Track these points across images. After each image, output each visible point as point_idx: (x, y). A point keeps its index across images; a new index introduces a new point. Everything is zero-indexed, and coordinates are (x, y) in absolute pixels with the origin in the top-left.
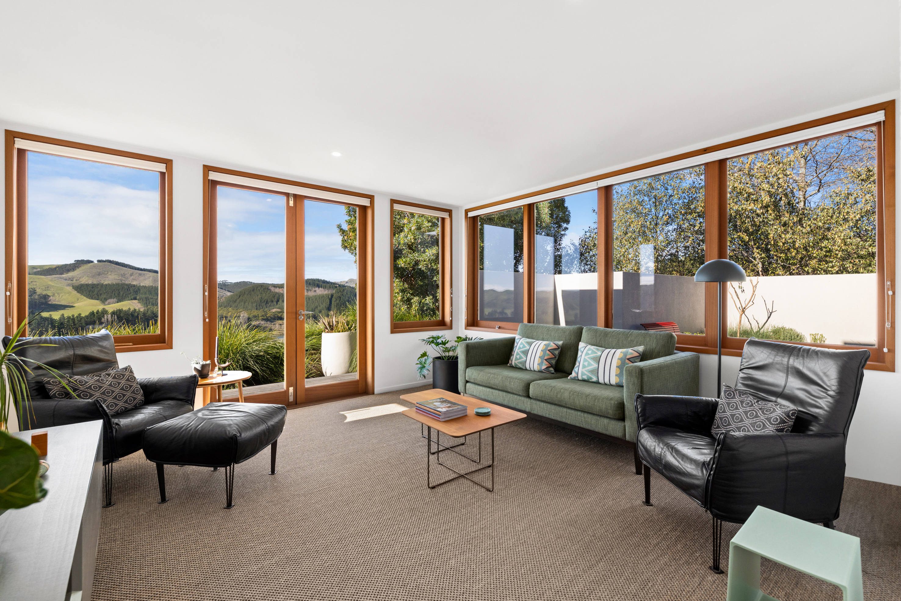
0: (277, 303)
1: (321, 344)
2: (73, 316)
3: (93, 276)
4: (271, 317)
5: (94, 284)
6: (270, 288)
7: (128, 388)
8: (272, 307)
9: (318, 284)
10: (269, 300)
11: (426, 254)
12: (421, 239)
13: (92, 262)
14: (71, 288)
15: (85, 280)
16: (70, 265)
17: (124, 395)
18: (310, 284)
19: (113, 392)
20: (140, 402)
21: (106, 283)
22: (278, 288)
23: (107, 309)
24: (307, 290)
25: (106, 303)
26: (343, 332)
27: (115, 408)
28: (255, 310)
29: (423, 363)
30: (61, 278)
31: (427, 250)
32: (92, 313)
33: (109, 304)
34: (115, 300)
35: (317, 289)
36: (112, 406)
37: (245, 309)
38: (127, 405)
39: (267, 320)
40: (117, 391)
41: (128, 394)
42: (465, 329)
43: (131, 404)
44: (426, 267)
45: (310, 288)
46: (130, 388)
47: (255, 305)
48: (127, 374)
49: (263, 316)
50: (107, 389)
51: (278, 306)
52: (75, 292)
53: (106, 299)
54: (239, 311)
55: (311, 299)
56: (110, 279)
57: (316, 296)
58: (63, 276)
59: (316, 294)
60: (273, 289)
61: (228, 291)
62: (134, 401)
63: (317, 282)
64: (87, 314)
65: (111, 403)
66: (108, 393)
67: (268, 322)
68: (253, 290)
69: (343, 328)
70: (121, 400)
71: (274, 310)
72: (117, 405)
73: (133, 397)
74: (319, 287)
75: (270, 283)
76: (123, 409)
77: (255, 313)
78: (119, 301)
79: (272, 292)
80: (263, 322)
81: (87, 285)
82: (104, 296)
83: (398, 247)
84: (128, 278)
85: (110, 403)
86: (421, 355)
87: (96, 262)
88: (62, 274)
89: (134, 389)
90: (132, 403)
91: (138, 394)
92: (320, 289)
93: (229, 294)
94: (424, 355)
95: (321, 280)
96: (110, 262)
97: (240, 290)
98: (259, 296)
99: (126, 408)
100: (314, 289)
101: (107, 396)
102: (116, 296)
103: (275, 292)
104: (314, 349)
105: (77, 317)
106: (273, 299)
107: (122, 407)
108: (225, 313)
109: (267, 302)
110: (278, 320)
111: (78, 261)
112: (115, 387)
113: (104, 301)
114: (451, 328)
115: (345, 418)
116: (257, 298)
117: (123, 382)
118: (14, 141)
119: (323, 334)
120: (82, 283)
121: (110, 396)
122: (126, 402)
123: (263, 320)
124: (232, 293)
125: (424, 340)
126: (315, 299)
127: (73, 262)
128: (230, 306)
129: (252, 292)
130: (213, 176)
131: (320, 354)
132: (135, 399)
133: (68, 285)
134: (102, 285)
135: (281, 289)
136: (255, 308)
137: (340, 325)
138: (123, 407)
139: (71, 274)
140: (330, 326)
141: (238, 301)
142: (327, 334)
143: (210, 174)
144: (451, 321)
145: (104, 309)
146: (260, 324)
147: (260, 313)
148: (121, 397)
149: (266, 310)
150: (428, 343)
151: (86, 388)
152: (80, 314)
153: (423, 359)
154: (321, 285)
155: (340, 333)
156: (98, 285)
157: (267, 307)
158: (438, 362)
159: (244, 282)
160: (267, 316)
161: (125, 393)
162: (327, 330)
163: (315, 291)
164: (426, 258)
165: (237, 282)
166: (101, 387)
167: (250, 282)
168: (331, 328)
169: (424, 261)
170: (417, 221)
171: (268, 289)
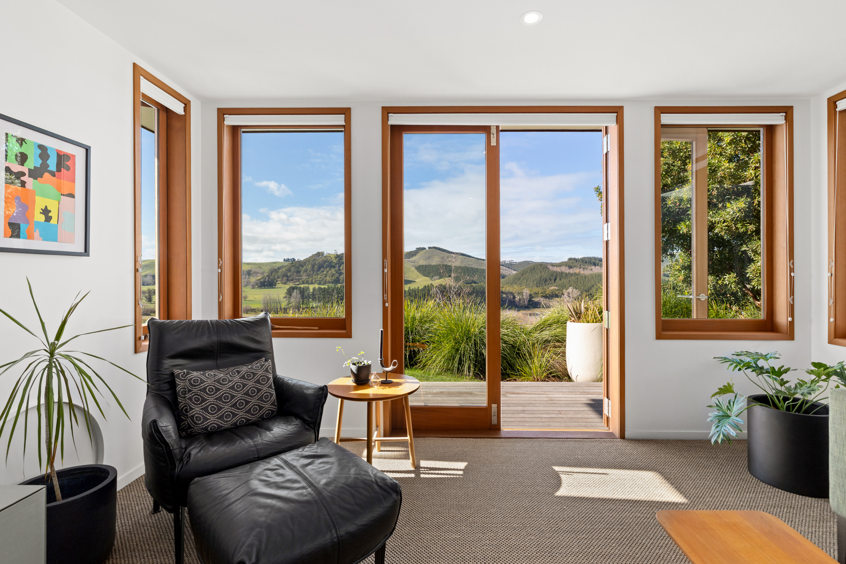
0: (555, 281)
1: (566, 335)
2: (415, 288)
3: (426, 259)
4: (549, 295)
5: (426, 265)
6: (549, 267)
7: (255, 392)
8: (551, 285)
9: (594, 262)
10: (547, 278)
11: (728, 210)
12: (717, 188)
13: (425, 249)
14: (414, 268)
15: (422, 262)
16: (414, 251)
17: (247, 402)
18: (586, 262)
19: (233, 397)
20: (269, 413)
21: (433, 264)
22: (555, 267)
23: (433, 284)
24: (583, 268)
25: (433, 279)
26: (593, 322)
27: (232, 419)
28: (536, 288)
29: (724, 408)
30: (409, 261)
31: (728, 205)
32: (425, 287)
33: (434, 280)
34: (438, 277)
35: (593, 267)
36: (228, 416)
37: (527, 286)
38: (249, 416)
39: (546, 297)
40: (239, 396)
41: (254, 401)
42: (830, 342)
43: (255, 414)
44: (727, 230)
45: (587, 267)
46: (258, 392)
47: (535, 282)
48: (260, 373)
49: (542, 293)
50: (225, 393)
51: (555, 284)
52: (416, 271)
53: (433, 277)
54: (522, 288)
55: (587, 278)
56: (435, 261)
57: (592, 274)
58: (410, 259)
59: (592, 273)
60: (551, 268)
61: (514, 270)
62: (259, 411)
63: (593, 261)
64: (422, 287)
65: (227, 412)
66: (226, 398)
67: (547, 299)
68: (534, 269)
69: (593, 317)
70: (243, 408)
71: (552, 288)
72: (235, 415)
73: (259, 406)
74: (595, 266)
75: (548, 262)
76: (243, 421)
77: (536, 290)
78: (441, 277)
79: (551, 270)
80: (542, 299)
81: (423, 266)
82: (432, 274)
83: (680, 205)
84: (445, 260)
85: (225, 412)
86: (720, 389)
87: (427, 249)
88: (409, 258)
89: (263, 395)
90: (257, 414)
91: (266, 402)
92: (597, 267)
93: (514, 272)
94: (726, 389)
95: (598, 258)
96: (435, 248)
97: (523, 269)
98: (539, 275)
99: (248, 420)
100: (590, 268)
101: (223, 402)
102: (439, 274)
103: (553, 271)
104: (558, 341)
105: (417, 289)
106: (551, 277)
107: (242, 418)
108: (511, 289)
109: (546, 280)
110: (555, 297)
111: (418, 248)
112: (237, 391)
113: (432, 278)
114: (790, 336)
115: (558, 484)
116: (537, 277)
117: (251, 383)
118: (224, 118)
119: (568, 323)
120: (420, 264)
121: (228, 402)
122: (248, 412)
123: (542, 296)
124: (517, 272)
125: (725, 360)
126: (591, 278)
127: (415, 249)
128: (515, 283)
129: (533, 271)
130: (395, 120)
131: (565, 347)
132: (261, 408)
133: (413, 266)
134: (430, 266)
135: (558, 268)
136: (536, 285)
137: (590, 312)
138: (244, 418)
139: (414, 258)
140: (576, 313)
141: (522, 278)
142: (573, 323)
143: (390, 118)
144: (792, 323)
145: (432, 284)
146: (539, 300)
147: (539, 290)
148: (243, 404)
149: (544, 288)
150: (736, 366)
151: (199, 390)
152: (418, 288)
153: (724, 399)
154: (598, 263)
155: (590, 324)
156: (428, 266)
157: (545, 285)
158: (759, 410)
159: (526, 261)
160: (546, 293)
161: (248, 399)
162: (573, 319)
163: (591, 269)
164: (728, 217)
165: (520, 261)
166: (218, 390)
167: (531, 261)
168: (578, 316)
169: (724, 222)
170: (709, 164)
171: (547, 268)
